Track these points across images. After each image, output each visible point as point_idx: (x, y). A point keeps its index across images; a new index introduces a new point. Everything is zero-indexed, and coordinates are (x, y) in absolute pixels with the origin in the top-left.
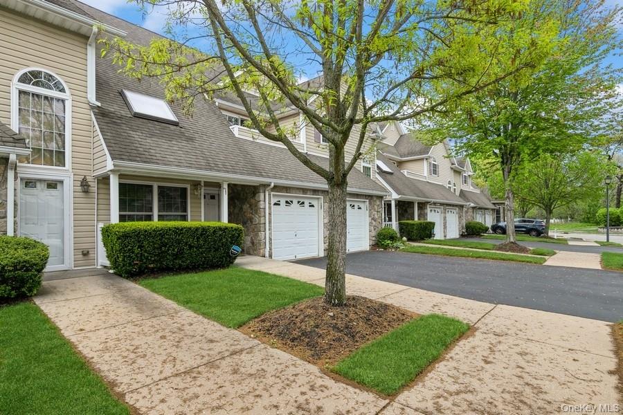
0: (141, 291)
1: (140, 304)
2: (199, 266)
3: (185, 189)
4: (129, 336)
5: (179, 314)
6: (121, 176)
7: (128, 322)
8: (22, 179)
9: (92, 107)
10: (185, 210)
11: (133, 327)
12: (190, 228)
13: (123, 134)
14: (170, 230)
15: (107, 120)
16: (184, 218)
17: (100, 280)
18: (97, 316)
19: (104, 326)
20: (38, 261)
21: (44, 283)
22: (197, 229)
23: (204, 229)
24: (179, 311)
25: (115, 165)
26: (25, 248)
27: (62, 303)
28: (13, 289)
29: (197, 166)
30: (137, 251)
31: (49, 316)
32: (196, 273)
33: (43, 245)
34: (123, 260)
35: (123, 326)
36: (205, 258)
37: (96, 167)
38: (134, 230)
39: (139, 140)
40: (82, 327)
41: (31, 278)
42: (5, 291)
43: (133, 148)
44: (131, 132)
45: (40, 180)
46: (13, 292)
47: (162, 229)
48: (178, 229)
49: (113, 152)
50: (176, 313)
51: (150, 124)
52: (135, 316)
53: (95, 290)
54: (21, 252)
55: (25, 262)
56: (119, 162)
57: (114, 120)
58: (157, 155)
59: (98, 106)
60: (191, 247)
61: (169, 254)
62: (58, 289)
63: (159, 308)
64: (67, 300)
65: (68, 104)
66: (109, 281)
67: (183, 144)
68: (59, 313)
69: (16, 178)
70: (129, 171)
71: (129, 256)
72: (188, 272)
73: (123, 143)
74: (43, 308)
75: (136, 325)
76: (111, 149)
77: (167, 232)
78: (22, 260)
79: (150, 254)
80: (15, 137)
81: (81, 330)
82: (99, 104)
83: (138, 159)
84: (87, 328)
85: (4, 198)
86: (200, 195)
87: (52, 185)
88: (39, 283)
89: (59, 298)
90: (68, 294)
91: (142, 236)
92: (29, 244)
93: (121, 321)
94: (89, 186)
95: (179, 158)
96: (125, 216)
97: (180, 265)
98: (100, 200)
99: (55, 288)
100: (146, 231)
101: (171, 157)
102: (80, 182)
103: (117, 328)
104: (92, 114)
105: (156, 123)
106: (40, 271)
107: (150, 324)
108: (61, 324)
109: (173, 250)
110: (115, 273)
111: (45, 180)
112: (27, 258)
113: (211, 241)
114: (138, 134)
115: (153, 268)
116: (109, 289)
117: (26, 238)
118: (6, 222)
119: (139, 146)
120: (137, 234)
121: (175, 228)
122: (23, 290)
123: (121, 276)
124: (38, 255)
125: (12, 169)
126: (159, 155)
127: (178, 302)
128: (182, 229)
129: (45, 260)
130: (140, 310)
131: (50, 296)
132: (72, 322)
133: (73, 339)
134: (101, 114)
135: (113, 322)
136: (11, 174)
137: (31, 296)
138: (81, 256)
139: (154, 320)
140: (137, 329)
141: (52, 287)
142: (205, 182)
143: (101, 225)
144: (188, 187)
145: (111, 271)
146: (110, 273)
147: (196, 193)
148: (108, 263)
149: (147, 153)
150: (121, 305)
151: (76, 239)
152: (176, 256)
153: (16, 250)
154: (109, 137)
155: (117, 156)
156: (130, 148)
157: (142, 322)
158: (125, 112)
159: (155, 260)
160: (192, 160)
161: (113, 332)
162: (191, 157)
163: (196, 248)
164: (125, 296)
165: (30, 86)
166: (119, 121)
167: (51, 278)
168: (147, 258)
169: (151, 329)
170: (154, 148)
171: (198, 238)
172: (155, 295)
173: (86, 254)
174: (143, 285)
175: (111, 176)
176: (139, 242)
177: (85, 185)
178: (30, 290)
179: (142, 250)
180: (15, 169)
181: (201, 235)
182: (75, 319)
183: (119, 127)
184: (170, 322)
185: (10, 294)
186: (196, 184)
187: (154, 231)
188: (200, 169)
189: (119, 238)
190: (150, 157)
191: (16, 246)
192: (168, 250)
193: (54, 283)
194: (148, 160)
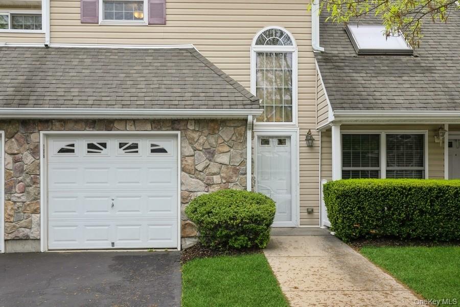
0: (359, 259)
1: (355, 273)
2: (434, 238)
3: (421, 137)
4: (337, 304)
5: (395, 293)
6: (343, 127)
7: (339, 290)
8: (259, 137)
9: (316, 55)
10: (421, 164)
11: (343, 296)
12: (421, 188)
13: (346, 78)
14: (395, 189)
15: (330, 65)
16: (420, 174)
17: (320, 241)
18: (311, 277)
19: (315, 288)
20: (267, 216)
21: (272, 237)
22: (431, 189)
23: (442, 191)
24: (396, 290)
25: (336, 116)
26: (258, 203)
27: (285, 260)
28: (250, 239)
29: (434, 105)
30: (357, 212)
31: (273, 269)
32: (430, 246)
33: (272, 201)
34: (343, 222)
35: (333, 293)
36: (443, 228)
37: (320, 119)
38: (354, 188)
39: (363, 82)
40: (296, 285)
41: (262, 232)
42: (244, 241)
43: (356, 93)
44: (354, 75)
45: (272, 137)
46: (249, 243)
47: (385, 189)
48: (405, 188)
49: (334, 101)
50: (392, 291)
51: (376, 60)
52: (346, 285)
53: (315, 250)
54: (255, 206)
55: (258, 216)
56: (341, 112)
57: (337, 64)
58: (383, 97)
59: (322, 52)
60: (422, 212)
61: (393, 219)
62: (284, 245)
63: (373, 281)
64: (289, 257)
65: (295, 57)
66: (329, 243)
67: (417, 78)
68: (280, 268)
69: (253, 137)
70: (351, 121)
71: (348, 218)
72: (417, 244)
73: (345, 89)
74: (269, 261)
75: (345, 295)
76: (333, 97)
77: (391, 192)
78: (255, 214)
79: (372, 217)
80: (252, 99)
81: (296, 288)
82: (322, 49)
83: (360, 105)
84: (301, 287)
85: (245, 157)
86: (443, 142)
87: (281, 141)
88: (268, 237)
89: (283, 254)
90: (291, 252)
91: (362, 196)
92: (261, 200)
93: (332, 288)
94: (313, 140)
95: (411, 98)
96: (349, 171)
97: (409, 235)
98: (323, 155)
99: (281, 243)
100: (366, 190)
101: (400, 98)
102: (305, 137)
103: (327, 293)
104: (316, 62)
105: (384, 57)
106: (268, 225)
107: (360, 296)
108: (281, 279)
109: (400, 214)
110: (335, 236)
111: (276, 137)
112: (259, 212)
113: (452, 207)
114: (362, 75)
115: (375, 235)
116: (327, 252)
117: (260, 194)
118: (246, 178)
119: (362, 89)
120: (358, 193)
121: (401, 187)
122: (256, 241)
123: (341, 239)
124: (267, 210)
125: (250, 129)
126: (385, 97)
127: (398, 279)
128: (410, 189)
129: (272, 214)
130: (354, 280)
131: (276, 251)
132: (289, 278)
133: (288, 295)
134: (325, 59)
135: (324, 286)
136: (249, 134)
137: (262, 248)
138: (306, 214)
139: (365, 293)
140: (345, 299)
141: (279, 242)
142: (450, 125)
143: (325, 182)
144: (426, 133)
145: (333, 233)
146: (332, 235)
147: (436, 141)
148: (329, 224)
149: (371, 97)
150: (335, 270)
151: (302, 196)
152: (403, 223)
153: (251, 204)
154: (331, 85)
155: (338, 106)
156: (352, 93)
157: (352, 293)
158: (349, 53)
159: (377, 225)
160: (430, 97)
161: (322, 296)
162: (428, 93)
163: (430, 214)
164: (341, 262)
165: (264, 46)
166: (342, 64)
167: (279, 234)
168: (368, 222)
169: (360, 302)
170: (380, 90)
171: (432, 201)
172: (373, 267)
173: (310, 212)
174: (362, 253)
175: (333, 128)
176: (359, 202)
177: (309, 139)
178: (261, 243)
179: (362, 213)
180: (253, 129)
181: (437, 197)
182: (292, 276)
183: (342, 71)
184: (383, 299)
185: (247, 244)
186: (437, 129)
187: (376, 190)
188: (440, 108)
189: (338, 198)
190: (374, 101)
191: (251, 201)
192: (393, 214)
193: (282, 238)
194: (372, 105)
